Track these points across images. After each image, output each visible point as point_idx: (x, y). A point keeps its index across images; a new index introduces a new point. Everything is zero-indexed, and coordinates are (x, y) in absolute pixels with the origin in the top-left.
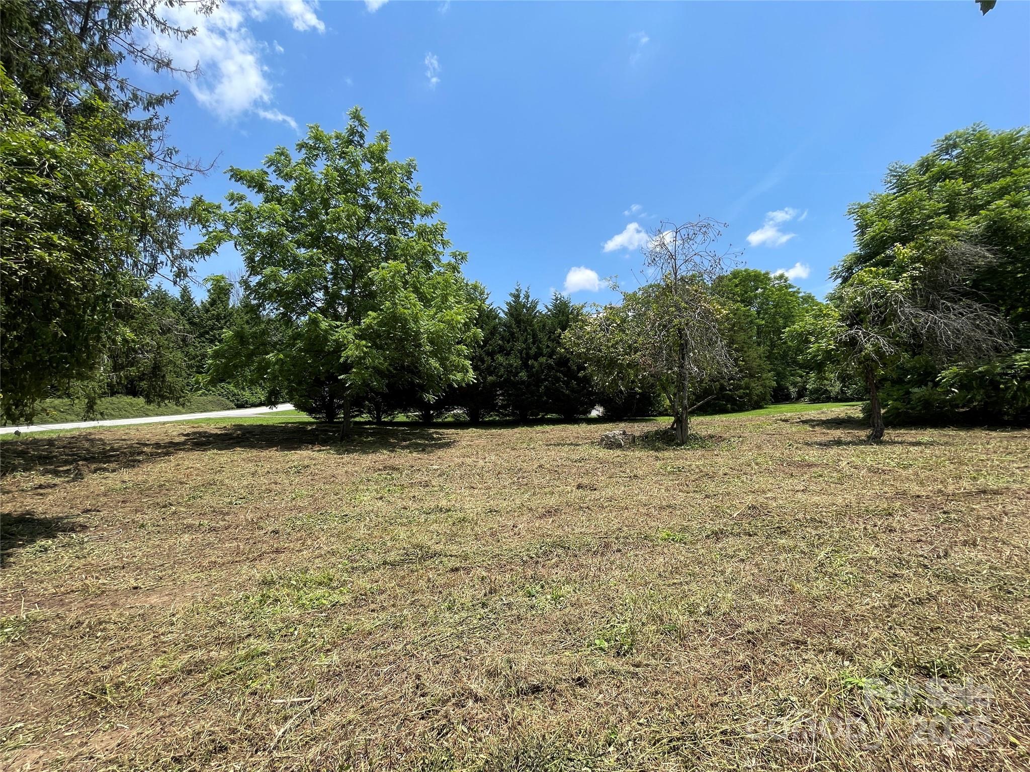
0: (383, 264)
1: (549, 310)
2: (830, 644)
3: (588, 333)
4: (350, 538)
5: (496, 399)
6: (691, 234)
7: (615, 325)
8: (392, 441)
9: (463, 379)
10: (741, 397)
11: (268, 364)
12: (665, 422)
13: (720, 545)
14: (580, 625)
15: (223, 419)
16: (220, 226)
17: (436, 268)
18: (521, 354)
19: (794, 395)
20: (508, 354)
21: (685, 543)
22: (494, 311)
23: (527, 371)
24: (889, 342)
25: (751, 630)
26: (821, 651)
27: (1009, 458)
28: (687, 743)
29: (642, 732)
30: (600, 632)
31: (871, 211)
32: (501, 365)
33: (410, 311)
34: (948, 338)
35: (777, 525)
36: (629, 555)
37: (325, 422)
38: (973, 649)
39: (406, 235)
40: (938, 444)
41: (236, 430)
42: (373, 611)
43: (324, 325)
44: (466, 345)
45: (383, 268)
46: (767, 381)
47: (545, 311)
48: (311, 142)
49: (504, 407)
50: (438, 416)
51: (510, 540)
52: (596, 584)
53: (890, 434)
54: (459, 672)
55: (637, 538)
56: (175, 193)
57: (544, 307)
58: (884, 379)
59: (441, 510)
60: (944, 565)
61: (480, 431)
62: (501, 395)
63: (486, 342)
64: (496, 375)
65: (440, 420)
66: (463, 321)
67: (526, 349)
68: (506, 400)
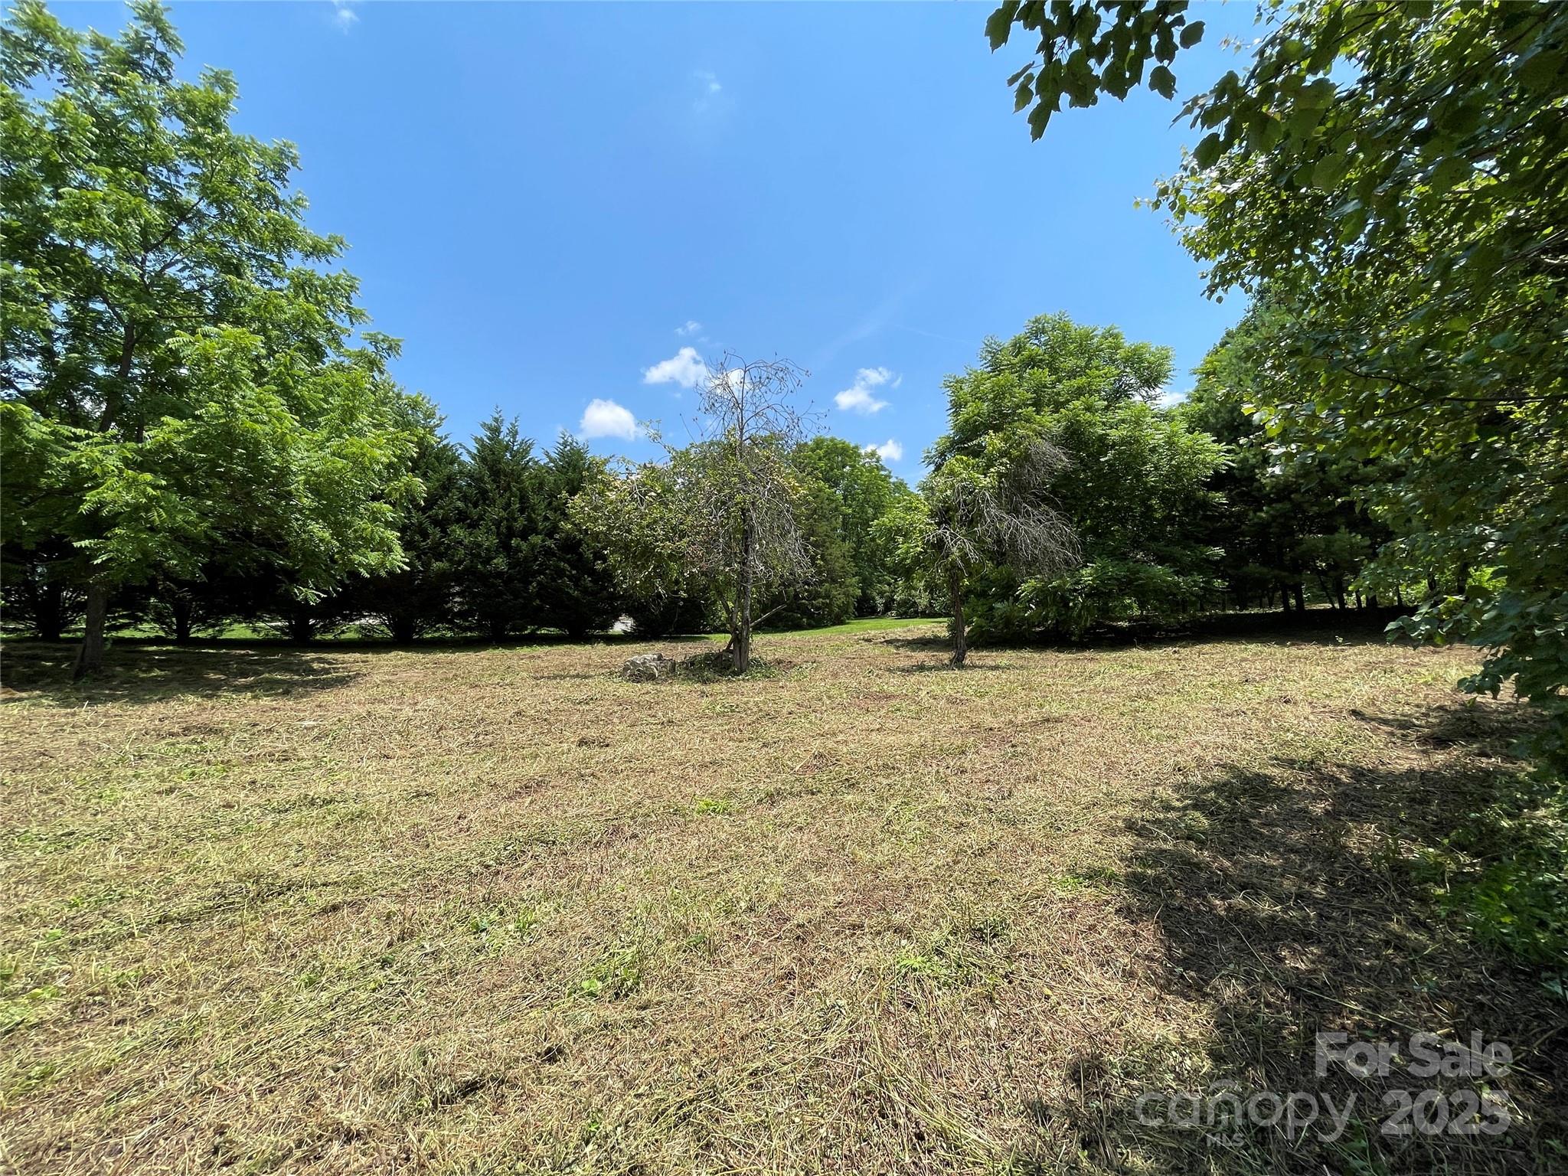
0: (207, 328)
1: (552, 460)
2: (889, 921)
3: (611, 503)
4: (76, 880)
5: (449, 602)
6: (764, 377)
7: (653, 494)
8: (212, 676)
9: (382, 565)
10: (817, 608)
12: (720, 642)
13: (774, 812)
14: (560, 963)
17: (331, 357)
18: (498, 528)
19: (880, 608)
20: (474, 525)
21: (730, 814)
22: (451, 449)
23: (508, 556)
24: (974, 546)
25: (801, 922)
26: (879, 933)
27: (1071, 682)
28: (702, 1103)
29: (640, 1108)
30: (590, 969)
31: (966, 388)
32: (460, 543)
33: (267, 429)
34: (1027, 546)
35: (845, 777)
36: (648, 840)
37: (35, 639)
38: (1023, 898)
39: (266, 283)
40: (1015, 668)
42: (122, 1022)
43: (37, 430)
44: (390, 503)
45: (205, 336)
46: (851, 589)
47: (544, 461)
48: (19, 32)
49: (462, 615)
50: (326, 629)
51: (450, 842)
52: (593, 893)
53: (972, 656)
54: (317, 1097)
55: (663, 814)
57: (543, 452)
58: (969, 591)
59: (313, 803)
60: (1006, 806)
61: (413, 656)
62: (458, 594)
63: (431, 501)
64: (450, 561)
65: (330, 637)
66: (385, 460)
67: (508, 520)
68: (467, 603)
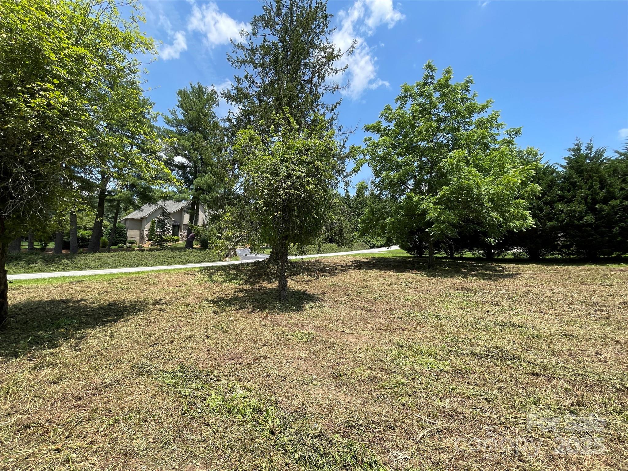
0: (450, 154)
1: (621, 155)
4: (445, 330)
5: (557, 241)
8: (463, 270)
9: (522, 226)
11: (387, 224)
15: (365, 254)
16: (361, 157)
18: (585, 200)
20: (569, 201)
22: (551, 167)
23: (595, 214)
32: (562, 211)
33: (472, 181)
37: (418, 257)
39: (467, 129)
41: (372, 260)
42: (469, 383)
43: (415, 199)
44: (524, 199)
47: (615, 156)
48: (403, 95)
49: (564, 246)
50: (499, 254)
56: (343, 147)
57: (613, 152)
59: (513, 325)
61: (542, 267)
62: (562, 237)
63: (544, 194)
64: (556, 221)
65: (500, 257)
66: (520, 181)
67: (592, 195)
68: (569, 241)
